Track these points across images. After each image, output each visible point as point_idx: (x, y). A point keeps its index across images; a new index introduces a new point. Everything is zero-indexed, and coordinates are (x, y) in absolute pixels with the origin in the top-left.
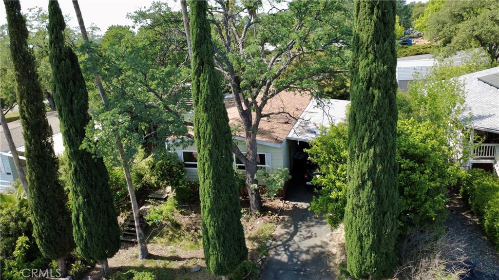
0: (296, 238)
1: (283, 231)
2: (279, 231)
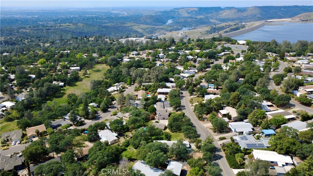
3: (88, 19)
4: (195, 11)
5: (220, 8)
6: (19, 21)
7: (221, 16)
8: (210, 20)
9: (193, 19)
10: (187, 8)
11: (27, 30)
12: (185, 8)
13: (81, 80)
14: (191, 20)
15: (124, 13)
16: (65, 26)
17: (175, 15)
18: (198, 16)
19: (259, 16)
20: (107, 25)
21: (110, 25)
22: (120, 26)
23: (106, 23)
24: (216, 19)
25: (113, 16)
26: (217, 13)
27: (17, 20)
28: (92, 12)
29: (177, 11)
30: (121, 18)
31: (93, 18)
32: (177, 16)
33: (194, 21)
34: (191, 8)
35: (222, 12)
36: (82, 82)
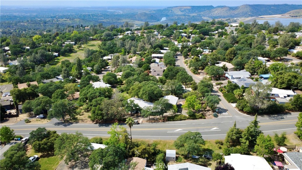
3: (85, 16)
4: (188, 9)
5: (213, 6)
6: (18, 17)
7: (213, 14)
8: (203, 17)
9: (186, 16)
10: (180, 6)
11: (25, 24)
12: (179, 6)
13: (76, 52)
14: (184, 18)
15: (120, 11)
16: (62, 21)
17: (169, 13)
18: (191, 14)
19: (250, 13)
20: (103, 21)
21: (105, 21)
22: (115, 22)
23: (102, 19)
24: (208, 17)
25: (108, 14)
26: (210, 11)
27: (15, 16)
28: (89, 10)
29: (171, 9)
30: (116, 15)
31: (89, 15)
32: (171, 14)
33: (187, 18)
34: (184, 6)
35: (214, 10)
36: (76, 54)
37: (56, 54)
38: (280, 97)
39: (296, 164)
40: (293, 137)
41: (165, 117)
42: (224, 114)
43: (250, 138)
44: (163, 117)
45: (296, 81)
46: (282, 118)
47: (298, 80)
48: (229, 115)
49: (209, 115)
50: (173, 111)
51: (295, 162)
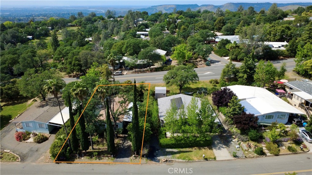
0: (125, 143)
1: (122, 142)
2: (121, 142)
4: (173, 8)
12: (163, 5)
29: (155, 8)
34: (168, 5)
37: (30, 37)
38: (275, 47)
39: (299, 88)
40: (292, 75)
41: (152, 69)
42: (217, 63)
43: (248, 71)
44: (150, 68)
45: (289, 32)
46: (278, 63)
47: (292, 31)
48: (222, 64)
49: (201, 64)
50: (161, 64)
51: (297, 88)
